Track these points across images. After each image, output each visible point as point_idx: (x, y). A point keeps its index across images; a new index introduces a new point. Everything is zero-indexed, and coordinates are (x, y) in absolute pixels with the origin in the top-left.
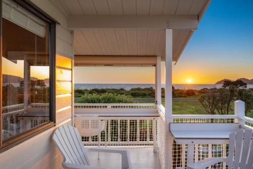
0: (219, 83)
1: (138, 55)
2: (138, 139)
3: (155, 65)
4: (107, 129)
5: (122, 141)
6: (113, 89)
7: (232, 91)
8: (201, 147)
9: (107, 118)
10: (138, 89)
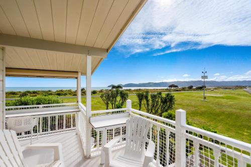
0: (109, 87)
1: (65, 70)
2: (64, 127)
3: (77, 78)
4: (39, 123)
5: (52, 130)
6: (43, 91)
7: (117, 91)
8: (109, 131)
9: (39, 116)
10: (61, 91)
